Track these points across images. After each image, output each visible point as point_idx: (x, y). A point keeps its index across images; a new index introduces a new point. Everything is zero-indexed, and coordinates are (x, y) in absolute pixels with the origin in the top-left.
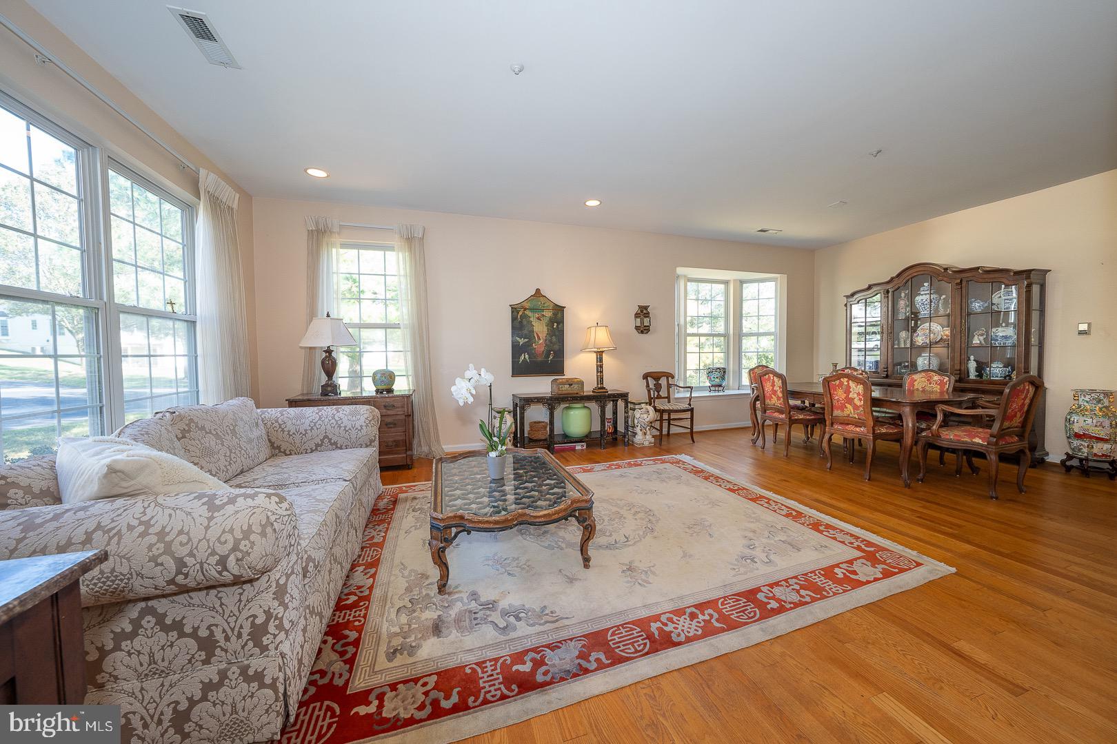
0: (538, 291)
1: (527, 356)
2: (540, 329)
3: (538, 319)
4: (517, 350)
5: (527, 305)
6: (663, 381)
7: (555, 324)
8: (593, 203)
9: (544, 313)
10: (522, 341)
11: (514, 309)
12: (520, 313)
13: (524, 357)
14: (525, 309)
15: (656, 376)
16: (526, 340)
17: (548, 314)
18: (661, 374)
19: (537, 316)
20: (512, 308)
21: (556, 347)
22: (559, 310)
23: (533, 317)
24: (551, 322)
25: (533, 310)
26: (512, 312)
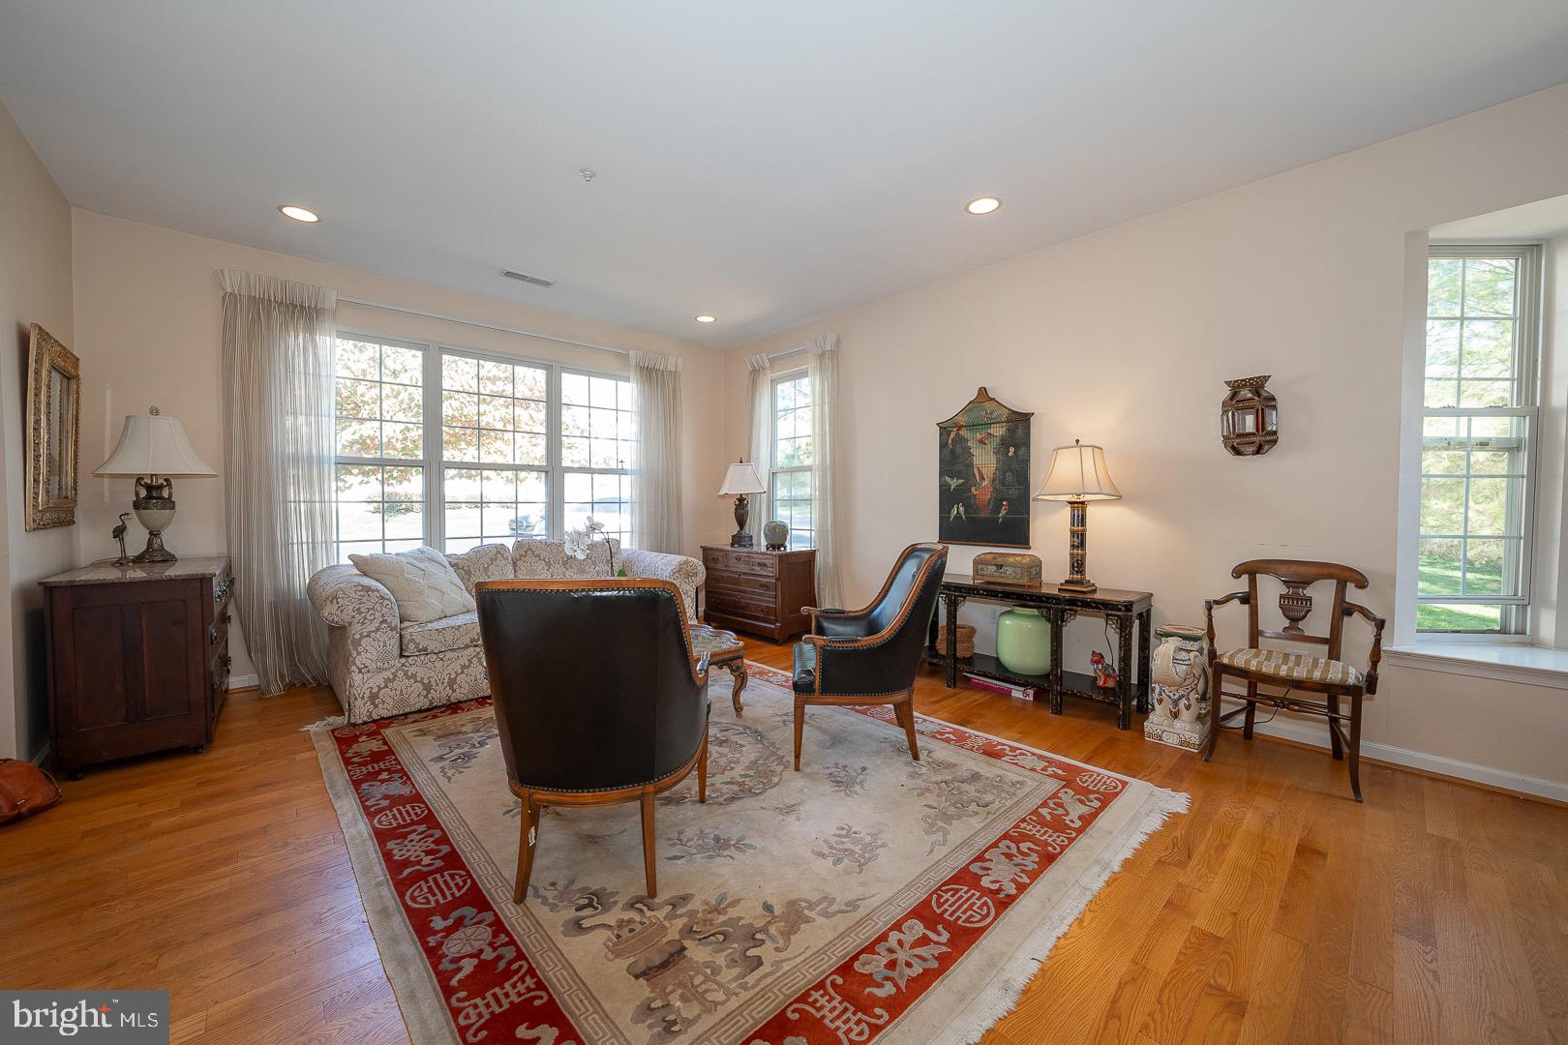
0: (983, 391)
1: (961, 509)
2: (985, 461)
3: (981, 442)
4: (947, 498)
5: (962, 420)
6: (1323, 595)
7: (1012, 449)
8: (984, 206)
9: (991, 431)
10: (954, 483)
11: (944, 429)
12: (952, 435)
13: (958, 510)
14: (960, 427)
15: (1299, 577)
16: (961, 481)
17: (998, 431)
18: (1314, 571)
19: (979, 436)
20: (941, 428)
21: (1014, 493)
22: (1020, 423)
23: (972, 438)
24: (1004, 444)
25: (973, 426)
26: (941, 434)
